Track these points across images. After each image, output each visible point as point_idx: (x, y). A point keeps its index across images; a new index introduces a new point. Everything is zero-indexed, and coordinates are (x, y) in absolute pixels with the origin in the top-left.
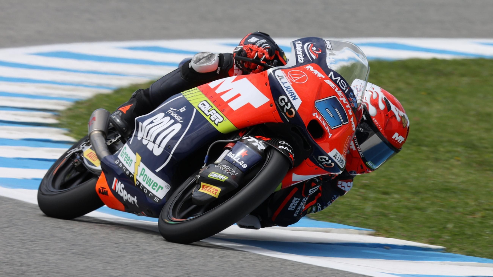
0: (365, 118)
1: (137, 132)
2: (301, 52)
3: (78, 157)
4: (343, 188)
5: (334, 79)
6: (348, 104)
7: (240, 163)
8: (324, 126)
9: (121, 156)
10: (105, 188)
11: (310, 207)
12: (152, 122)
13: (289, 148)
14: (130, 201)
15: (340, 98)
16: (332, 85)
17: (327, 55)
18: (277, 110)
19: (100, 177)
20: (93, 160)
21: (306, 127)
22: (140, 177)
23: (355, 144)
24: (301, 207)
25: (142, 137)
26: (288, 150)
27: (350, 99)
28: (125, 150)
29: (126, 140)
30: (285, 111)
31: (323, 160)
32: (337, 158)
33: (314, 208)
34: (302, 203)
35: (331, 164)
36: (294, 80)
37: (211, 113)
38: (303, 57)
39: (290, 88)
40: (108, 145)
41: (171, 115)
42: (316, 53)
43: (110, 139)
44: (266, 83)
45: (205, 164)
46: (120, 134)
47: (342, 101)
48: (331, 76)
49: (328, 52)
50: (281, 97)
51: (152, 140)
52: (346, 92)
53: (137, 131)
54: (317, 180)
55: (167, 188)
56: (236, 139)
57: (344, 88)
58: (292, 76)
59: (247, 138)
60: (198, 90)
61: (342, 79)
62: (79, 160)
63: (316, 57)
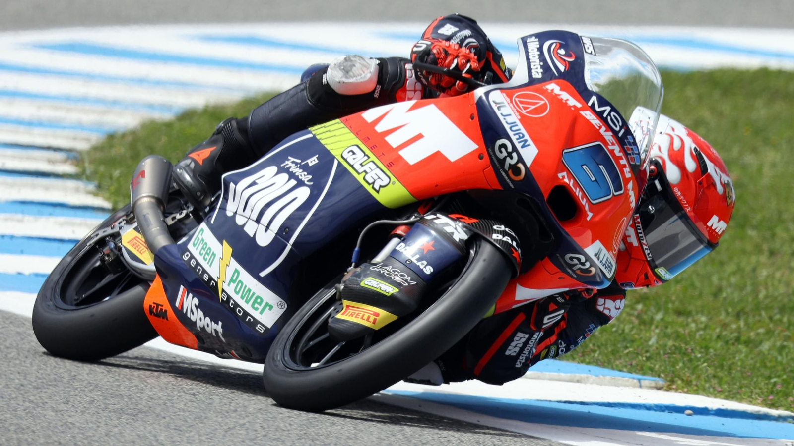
0: (659, 187)
1: (225, 201)
2: (538, 57)
3: (112, 245)
4: (607, 312)
5: (598, 109)
6: (623, 157)
7: (419, 264)
8: (578, 197)
9: (194, 245)
10: (162, 306)
11: (546, 348)
12: (254, 184)
13: (513, 239)
14: (209, 330)
15: (609, 145)
16: (595, 121)
17: (586, 64)
18: (492, 166)
19: (153, 285)
20: (140, 252)
21: (546, 200)
22: (229, 285)
23: (637, 234)
24: (530, 349)
25: (235, 211)
26: (510, 242)
27: (628, 148)
28: (202, 235)
29: (203, 216)
30: (506, 167)
31: (576, 261)
32: (601, 259)
33: (553, 349)
34: (532, 342)
35: (590, 269)
36: (525, 110)
37: (366, 168)
38: (542, 67)
39: (517, 126)
40: (169, 224)
41: (291, 170)
42: (565, 61)
43: (171, 213)
44: (473, 114)
45: (353, 264)
46: (192, 204)
47: (612, 152)
48: (593, 104)
49: (587, 58)
50: (500, 142)
51: (255, 216)
52: (620, 135)
53: (226, 199)
54: (560, 299)
55: (280, 307)
56: (412, 219)
57: (616, 126)
58: (521, 102)
59: (434, 216)
60: (342, 125)
61: (613, 109)
62: (114, 250)
63: (565, 67)
